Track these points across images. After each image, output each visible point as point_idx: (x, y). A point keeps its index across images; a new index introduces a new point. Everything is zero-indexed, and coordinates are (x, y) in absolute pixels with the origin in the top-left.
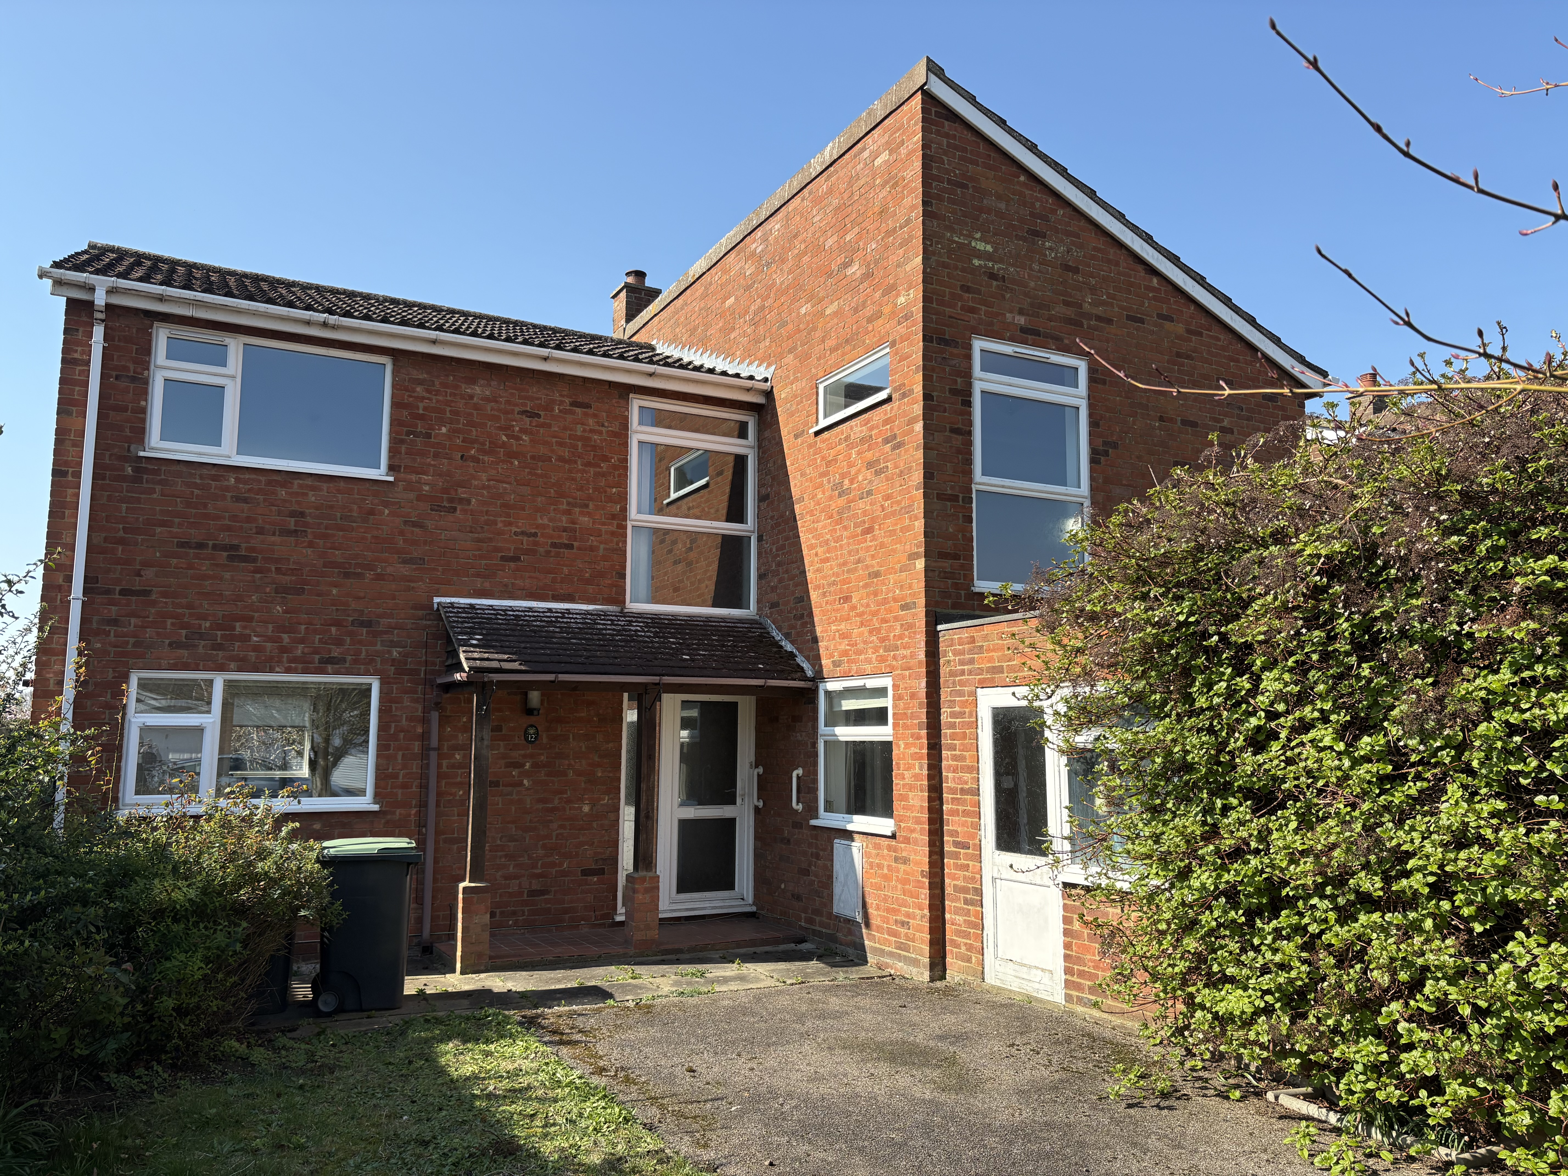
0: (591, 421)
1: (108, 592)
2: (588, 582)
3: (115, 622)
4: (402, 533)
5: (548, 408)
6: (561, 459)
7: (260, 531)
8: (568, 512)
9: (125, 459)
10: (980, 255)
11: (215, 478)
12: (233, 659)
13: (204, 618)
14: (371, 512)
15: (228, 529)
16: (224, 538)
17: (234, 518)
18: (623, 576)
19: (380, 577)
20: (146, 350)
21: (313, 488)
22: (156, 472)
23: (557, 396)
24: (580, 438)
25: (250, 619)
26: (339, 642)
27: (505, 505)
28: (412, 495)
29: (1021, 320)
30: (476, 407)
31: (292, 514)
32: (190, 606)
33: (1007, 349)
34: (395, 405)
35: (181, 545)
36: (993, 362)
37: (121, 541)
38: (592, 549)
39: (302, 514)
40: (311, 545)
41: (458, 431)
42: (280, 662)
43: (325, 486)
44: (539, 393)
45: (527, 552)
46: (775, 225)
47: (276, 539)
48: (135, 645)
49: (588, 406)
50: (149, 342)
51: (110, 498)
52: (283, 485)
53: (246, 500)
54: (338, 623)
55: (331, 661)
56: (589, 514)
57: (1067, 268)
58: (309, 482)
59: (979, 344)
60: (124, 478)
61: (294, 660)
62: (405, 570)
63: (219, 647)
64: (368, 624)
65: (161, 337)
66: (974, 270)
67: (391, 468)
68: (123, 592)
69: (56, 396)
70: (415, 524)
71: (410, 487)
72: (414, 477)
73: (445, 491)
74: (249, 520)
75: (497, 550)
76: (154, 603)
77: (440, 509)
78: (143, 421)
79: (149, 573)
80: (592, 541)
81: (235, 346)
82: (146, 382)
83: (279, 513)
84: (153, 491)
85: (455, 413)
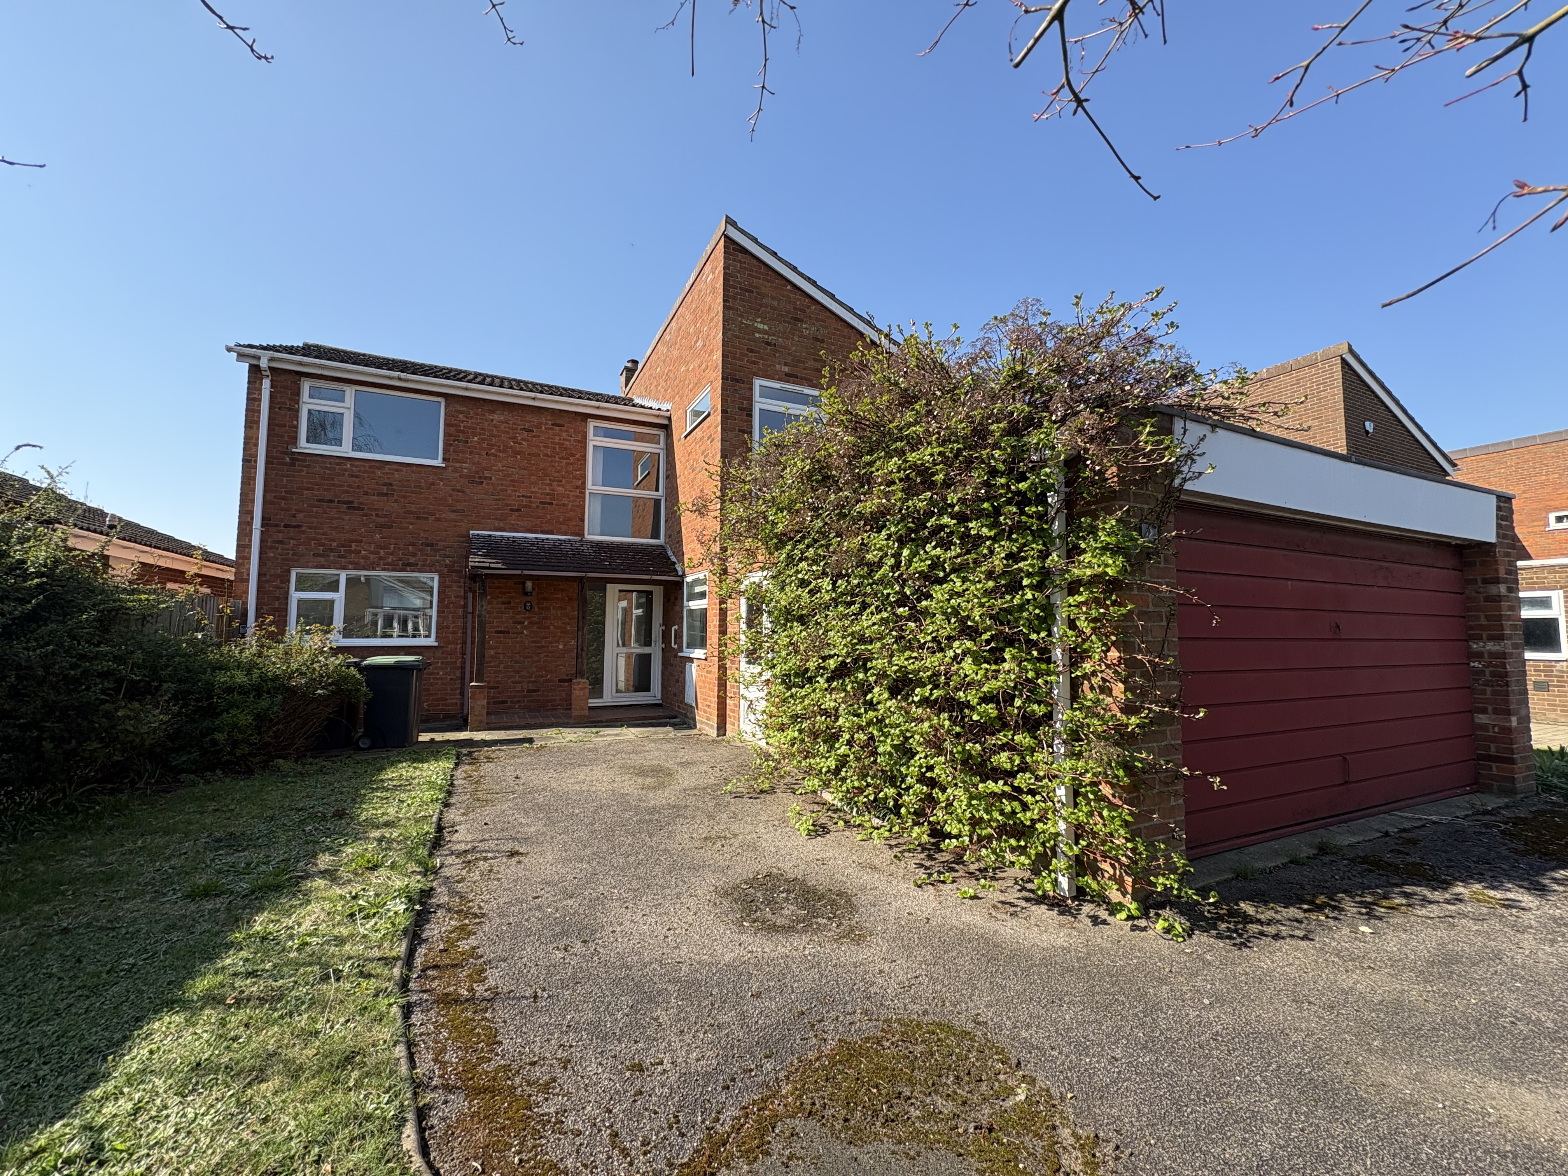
0: (564, 434)
1: (277, 526)
2: (562, 523)
3: (281, 542)
4: (451, 496)
5: (539, 426)
6: (546, 455)
7: (366, 493)
8: (550, 485)
9: (286, 453)
10: (760, 331)
11: (338, 464)
12: (351, 563)
13: (334, 541)
14: (433, 484)
15: (347, 492)
16: (344, 497)
17: (350, 486)
18: (583, 520)
19: (438, 520)
20: (297, 393)
21: (397, 470)
22: (305, 460)
23: (544, 420)
24: (558, 444)
25: (361, 541)
26: (414, 555)
27: (513, 481)
28: (457, 475)
29: (786, 369)
30: (495, 426)
31: (385, 484)
32: (324, 534)
33: (777, 385)
34: (446, 424)
35: (319, 501)
36: (767, 393)
37: (283, 498)
38: (564, 505)
39: (391, 485)
40: (396, 501)
41: (484, 439)
42: (378, 565)
43: (404, 469)
44: (534, 419)
45: (525, 506)
46: (673, 324)
47: (376, 498)
48: (294, 554)
49: (563, 426)
50: (299, 389)
51: (276, 475)
52: (379, 468)
53: (357, 477)
54: (413, 544)
55: (409, 565)
56: (563, 486)
57: (817, 340)
58: (395, 467)
59: (758, 383)
60: (285, 464)
61: (388, 564)
62: (453, 516)
63: (343, 557)
64: (431, 545)
65: (306, 386)
66: (755, 340)
67: (444, 460)
68: (286, 526)
69: (244, 418)
70: (458, 491)
71: (456, 470)
72: (458, 465)
73: (477, 473)
74: (358, 487)
75: (507, 505)
76: (303, 532)
77: (473, 482)
78: (296, 432)
79: (300, 516)
80: (565, 501)
81: (350, 392)
82: (297, 411)
83: (377, 484)
84: (302, 471)
85: (483, 429)
